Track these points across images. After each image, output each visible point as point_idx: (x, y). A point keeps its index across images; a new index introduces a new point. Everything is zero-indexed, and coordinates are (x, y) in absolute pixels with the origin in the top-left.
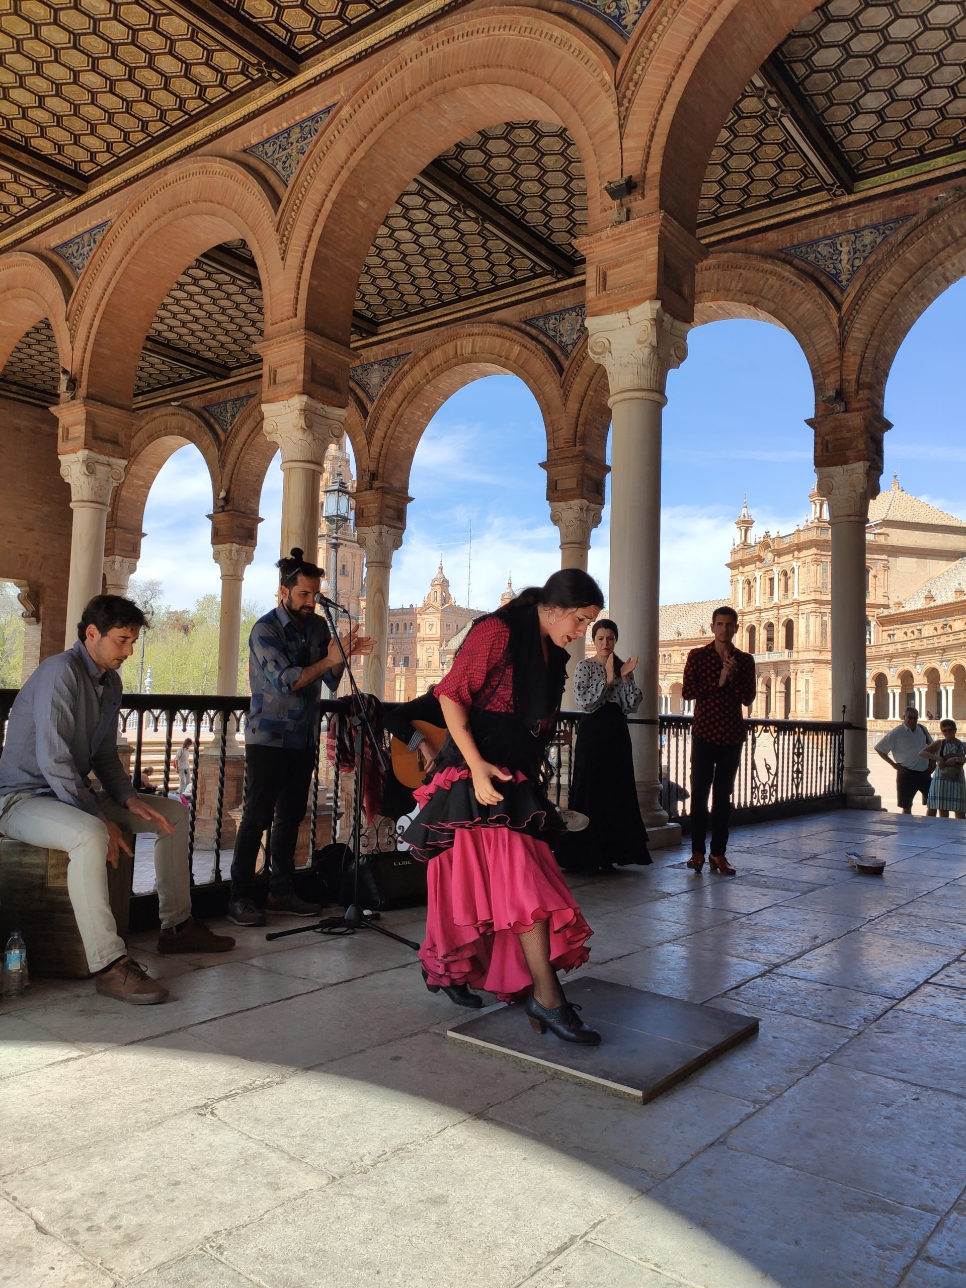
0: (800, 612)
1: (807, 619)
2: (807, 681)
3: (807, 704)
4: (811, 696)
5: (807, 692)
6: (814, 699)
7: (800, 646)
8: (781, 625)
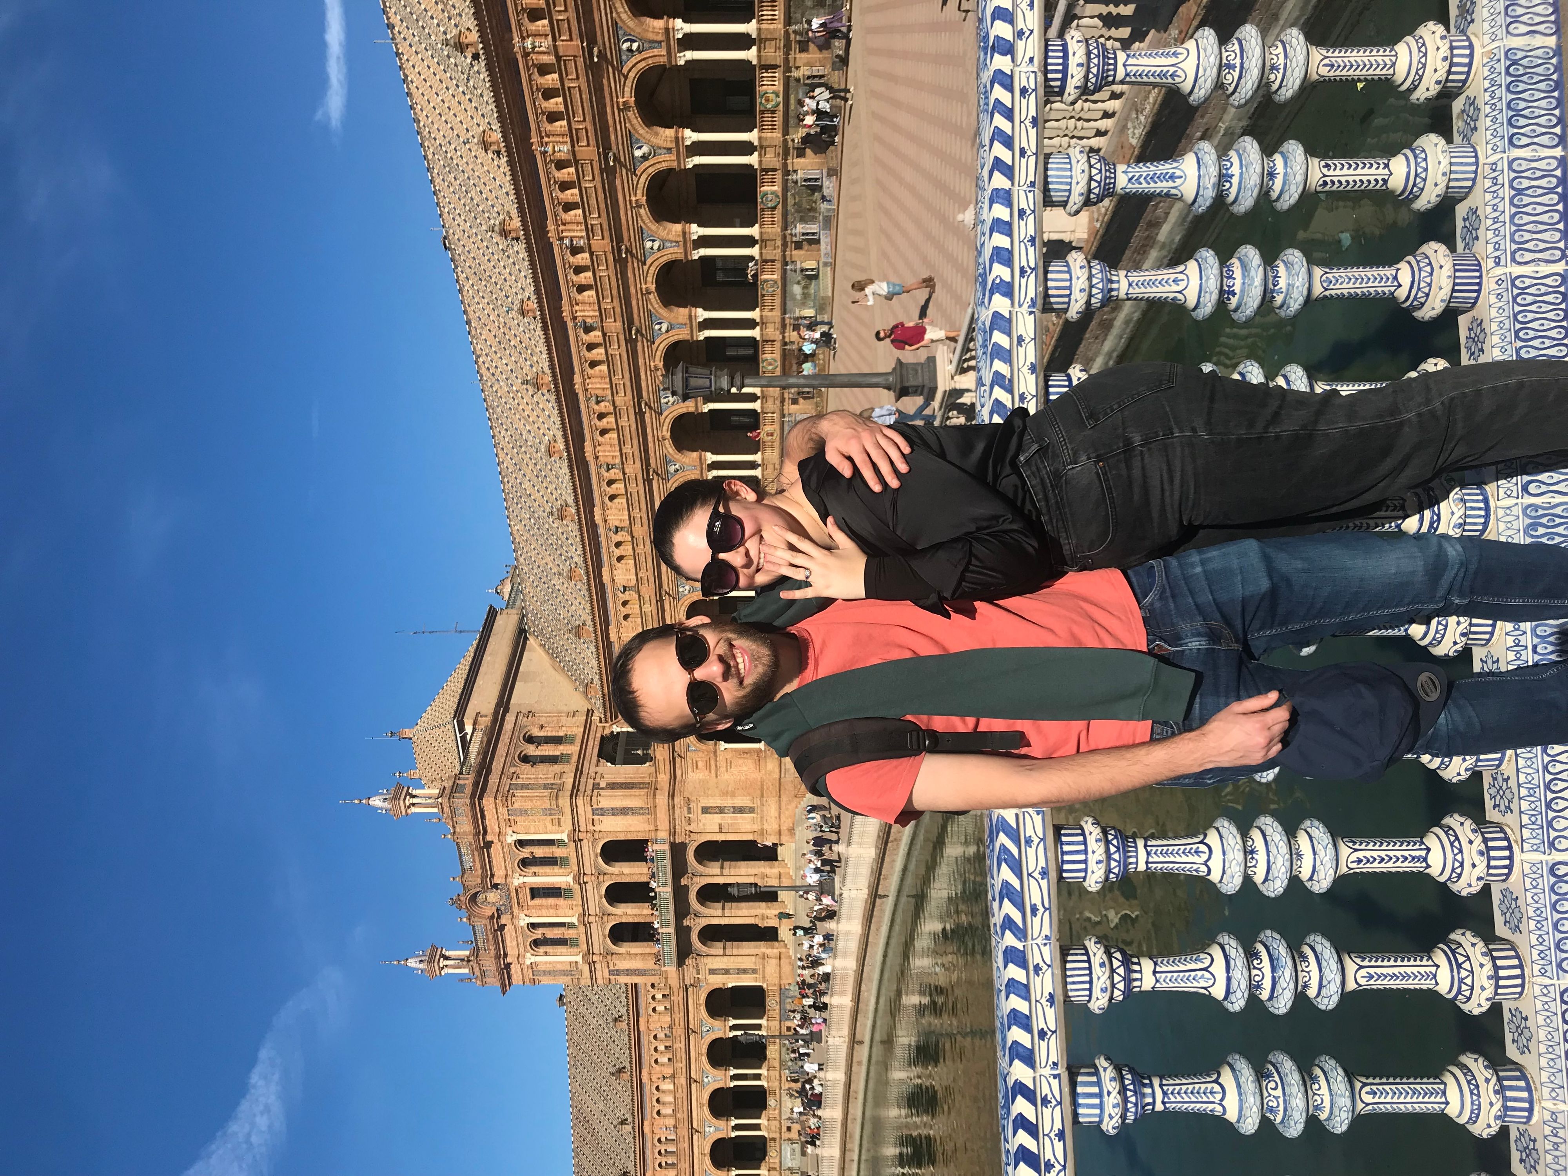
0: (591, 828)
1: (602, 812)
2: (706, 810)
3: (740, 810)
4: (728, 802)
5: (721, 810)
6: (733, 795)
7: (646, 827)
8: (610, 869)
